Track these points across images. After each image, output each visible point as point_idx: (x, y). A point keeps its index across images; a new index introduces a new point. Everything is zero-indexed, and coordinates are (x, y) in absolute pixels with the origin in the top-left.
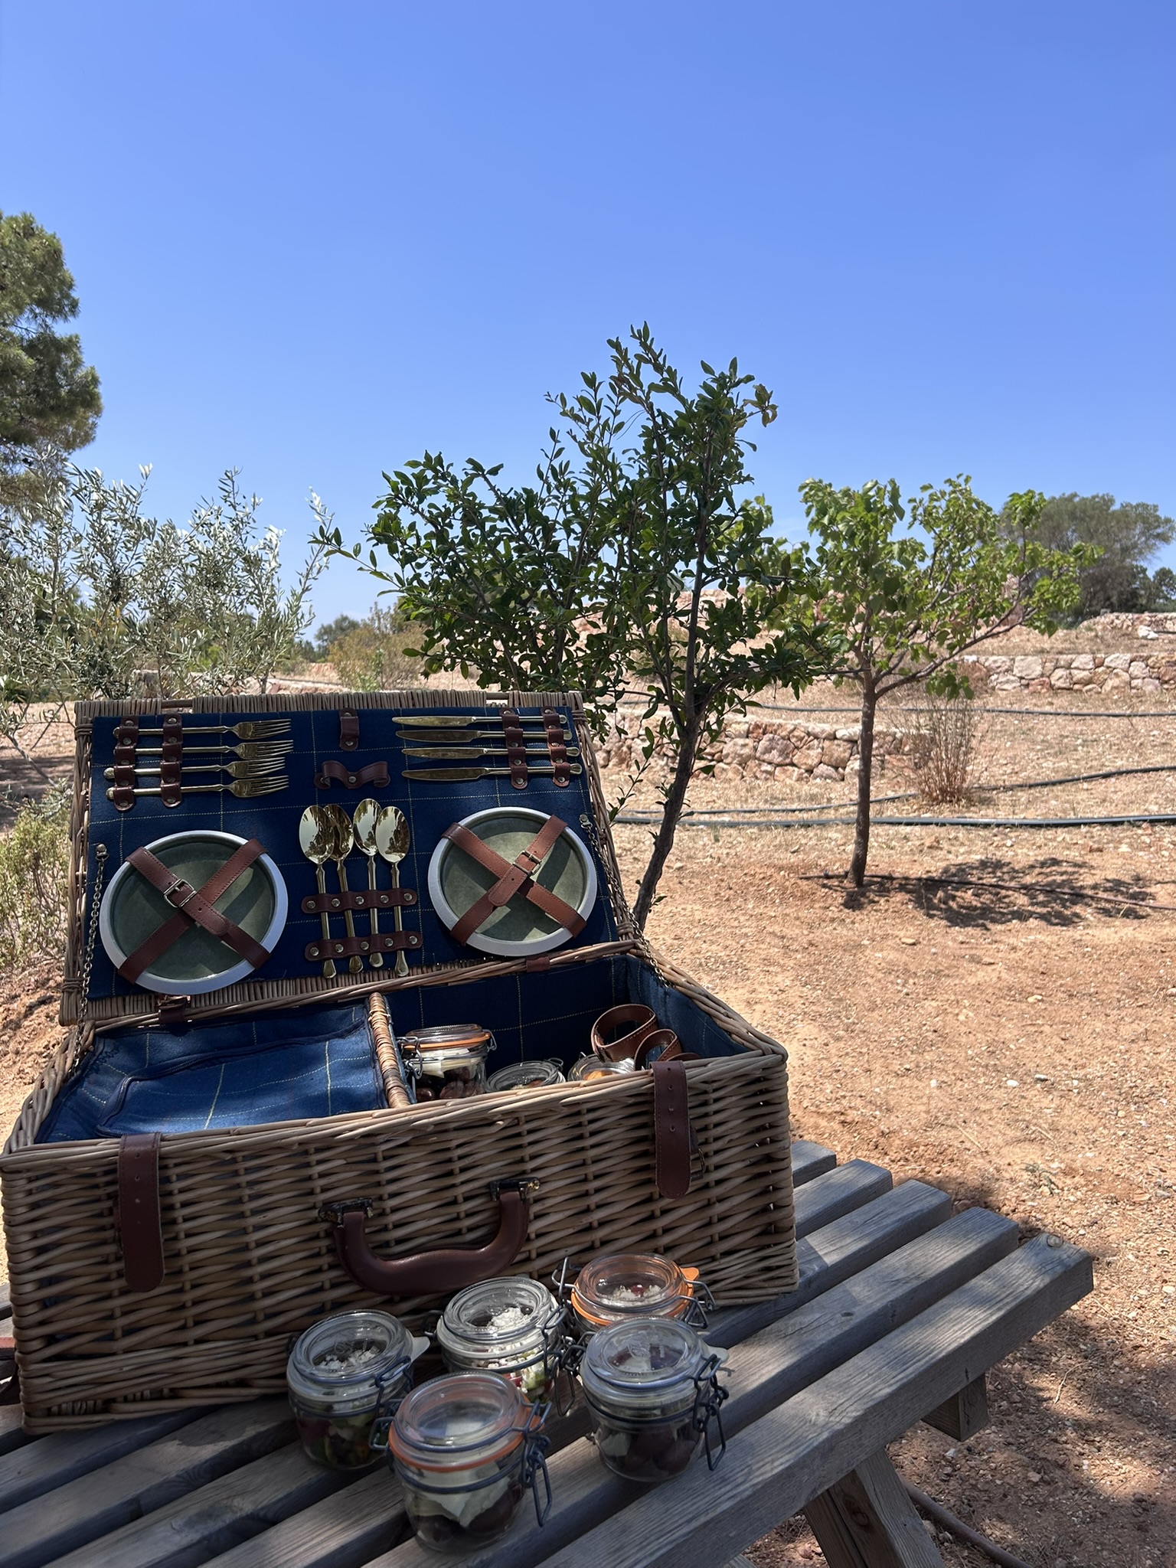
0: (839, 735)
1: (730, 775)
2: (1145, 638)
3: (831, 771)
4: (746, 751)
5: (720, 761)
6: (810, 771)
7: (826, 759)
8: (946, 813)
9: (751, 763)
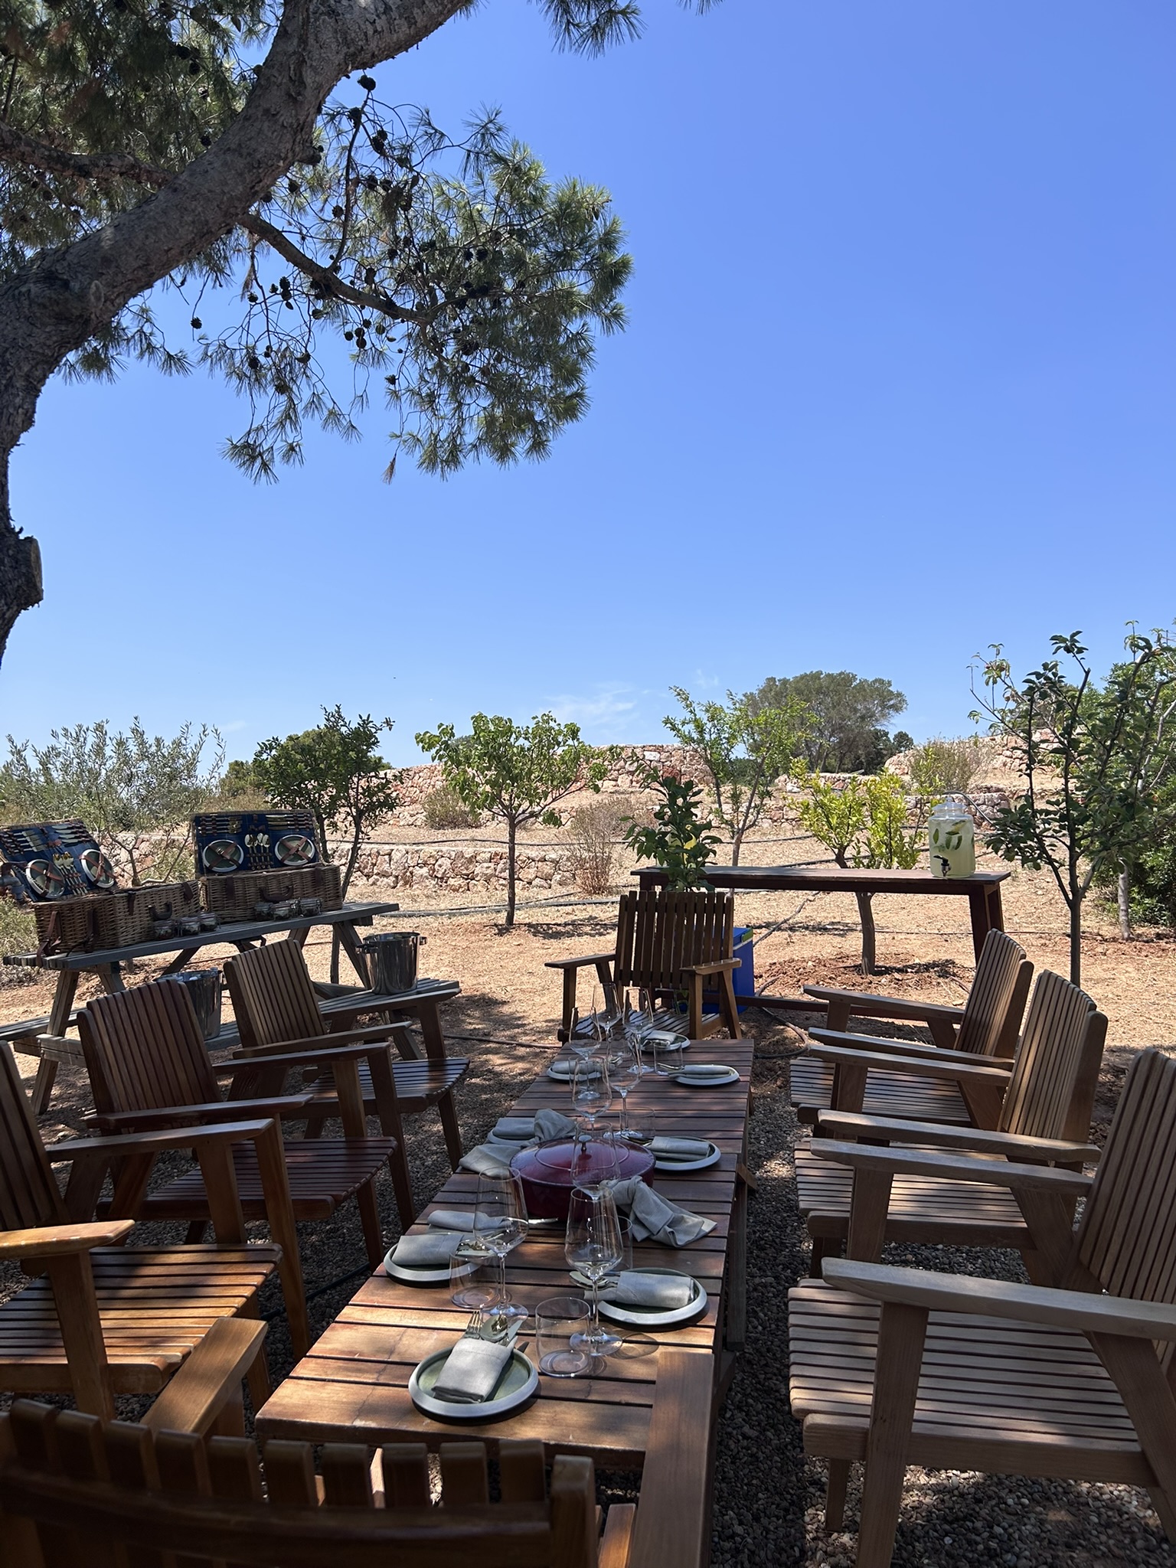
0: (547, 858)
1: (480, 888)
2: (790, 792)
3: (543, 882)
4: (489, 871)
5: (473, 879)
6: (530, 883)
7: (539, 874)
8: (596, 898)
9: (493, 880)
